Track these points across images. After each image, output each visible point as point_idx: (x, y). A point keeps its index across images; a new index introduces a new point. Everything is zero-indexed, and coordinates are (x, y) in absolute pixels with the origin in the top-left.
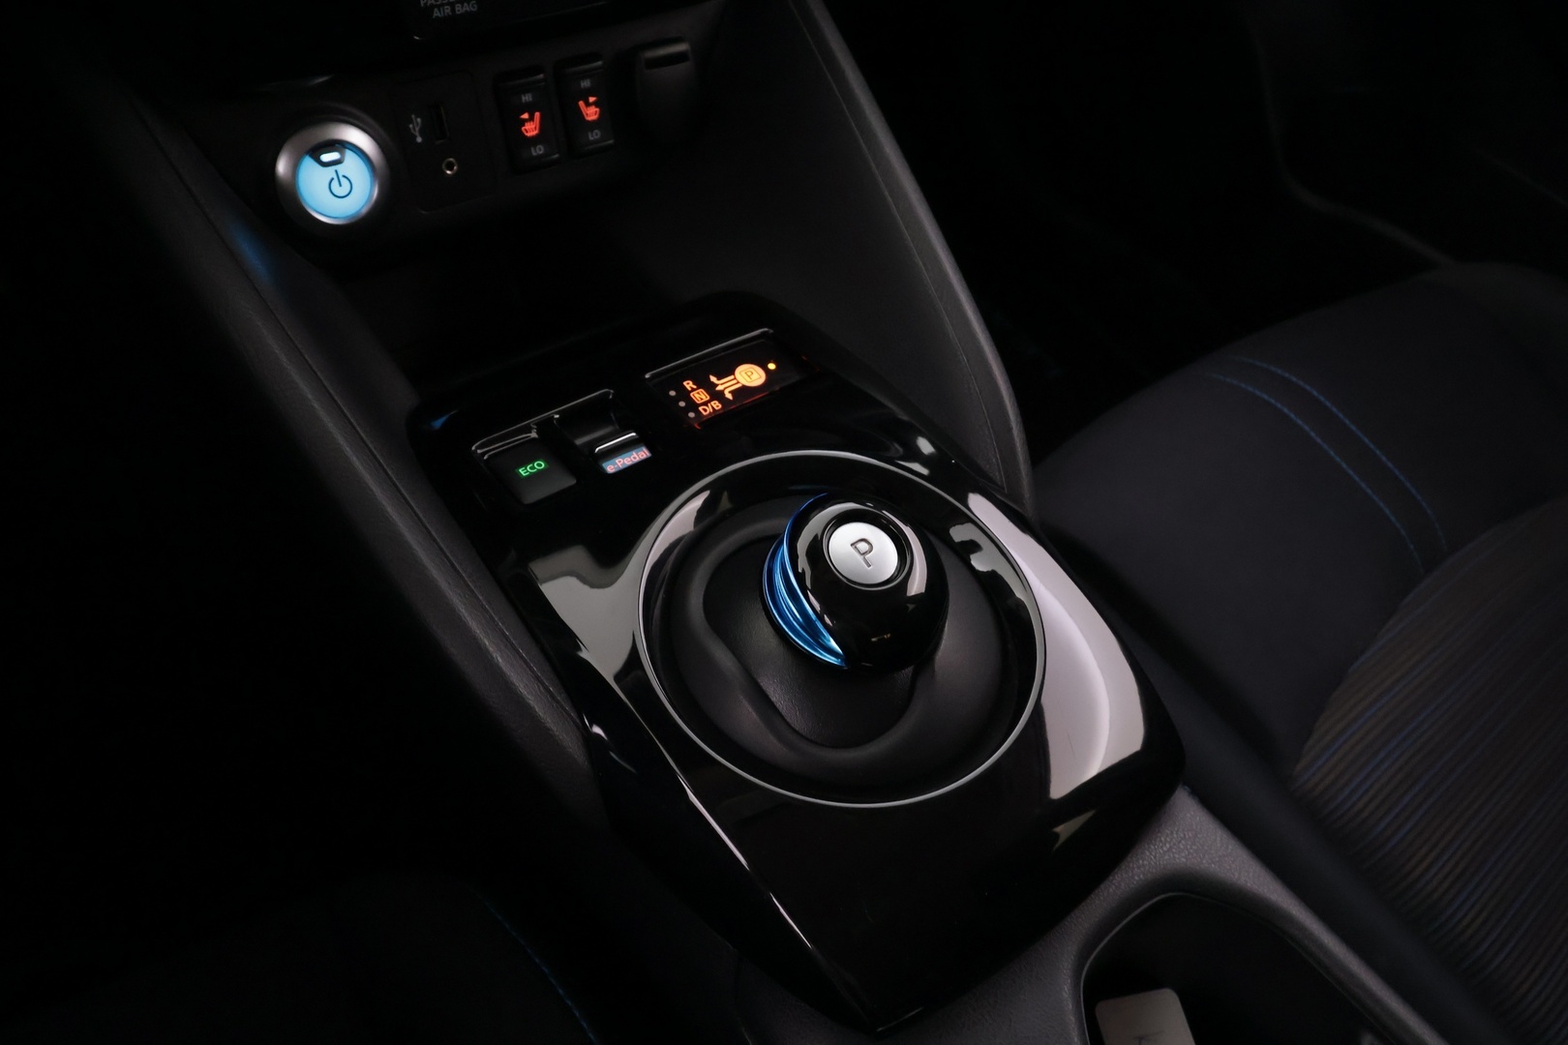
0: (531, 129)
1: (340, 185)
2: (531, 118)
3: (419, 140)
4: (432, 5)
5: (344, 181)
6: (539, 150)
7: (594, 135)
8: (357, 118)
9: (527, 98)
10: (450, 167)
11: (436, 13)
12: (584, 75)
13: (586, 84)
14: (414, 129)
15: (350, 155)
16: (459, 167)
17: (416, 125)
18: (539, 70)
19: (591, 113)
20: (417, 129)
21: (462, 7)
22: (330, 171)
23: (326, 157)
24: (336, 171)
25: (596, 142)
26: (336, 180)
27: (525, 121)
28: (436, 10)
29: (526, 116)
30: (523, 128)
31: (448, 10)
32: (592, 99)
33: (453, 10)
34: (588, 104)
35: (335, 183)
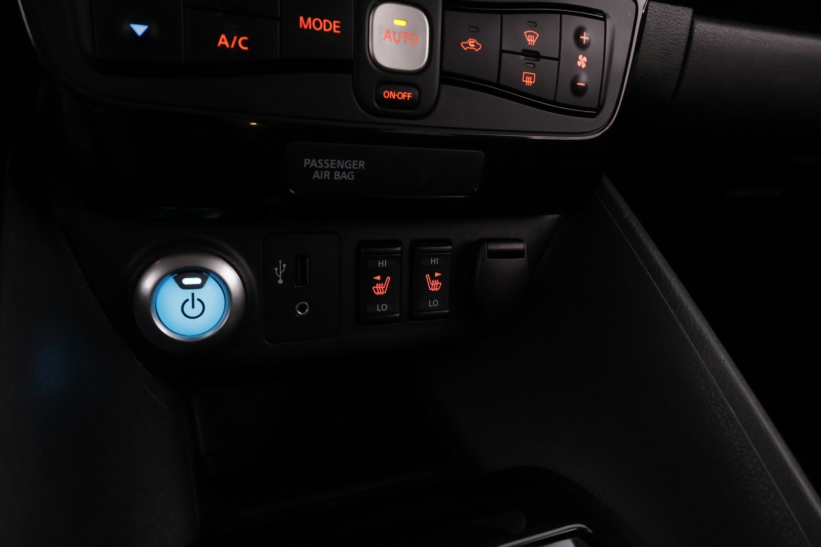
0: (380, 289)
1: (193, 307)
2: (382, 281)
3: (280, 282)
4: (314, 167)
5: (198, 304)
6: (383, 308)
7: (435, 303)
8: (229, 254)
9: (383, 263)
10: (302, 309)
11: (316, 175)
12: (434, 254)
13: (434, 261)
14: (278, 273)
15: (211, 284)
16: (310, 309)
17: (280, 270)
18: (397, 243)
19: (434, 286)
20: (281, 273)
21: (341, 175)
22: (187, 294)
23: (187, 281)
24: (193, 294)
25: (433, 309)
26: (190, 303)
27: (378, 281)
28: (317, 172)
29: (378, 278)
30: (373, 287)
31: (327, 175)
32: (437, 274)
33: (332, 175)
34: (433, 278)
35: (189, 303)
